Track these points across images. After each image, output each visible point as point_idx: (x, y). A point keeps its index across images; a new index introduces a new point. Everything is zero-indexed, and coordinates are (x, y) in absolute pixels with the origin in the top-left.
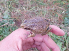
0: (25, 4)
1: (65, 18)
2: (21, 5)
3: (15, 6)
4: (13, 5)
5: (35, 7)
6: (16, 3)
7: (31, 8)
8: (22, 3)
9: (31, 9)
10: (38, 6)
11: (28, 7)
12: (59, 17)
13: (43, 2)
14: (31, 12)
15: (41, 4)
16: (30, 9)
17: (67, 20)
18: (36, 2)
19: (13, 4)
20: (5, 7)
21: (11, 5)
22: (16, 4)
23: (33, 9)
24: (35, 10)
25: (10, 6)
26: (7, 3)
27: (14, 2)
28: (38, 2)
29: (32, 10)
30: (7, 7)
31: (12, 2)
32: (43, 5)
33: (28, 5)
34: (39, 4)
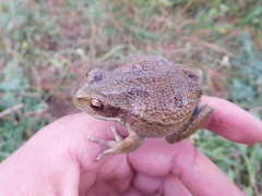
0: (84, 37)
1: (231, 83)
2: (68, 42)
3: (47, 46)
4: (36, 43)
5: (120, 47)
6: (52, 33)
7: (107, 48)
8: (73, 33)
9: (108, 55)
10: (133, 42)
11: (97, 47)
12: (213, 79)
13: (148, 29)
14: (108, 64)
15: (143, 37)
16: (104, 53)
17: (242, 90)
18: (122, 29)
19: (38, 38)
20: (9, 50)
21: (29, 40)
22: (50, 37)
23: (116, 55)
24: (122, 56)
25: (25, 45)
26: (17, 35)
27: (43, 29)
28: (132, 28)
29: (111, 57)
30: (13, 47)
31: (35, 32)
32: (149, 38)
33: (95, 41)
34: (134, 36)
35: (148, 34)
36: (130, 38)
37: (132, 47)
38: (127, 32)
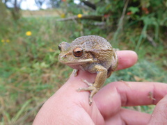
5: (27, 102)
7: (18, 108)
9: (20, 113)
10: (35, 96)
11: (9, 111)
13: (41, 84)
14: (23, 119)
15: (41, 89)
16: (16, 112)
18: (23, 91)
24: (31, 108)
28: (30, 88)
29: (23, 113)
32: (45, 88)
34: (34, 92)
35: (43, 86)
36: (32, 94)
37: (36, 99)
38: (28, 91)
